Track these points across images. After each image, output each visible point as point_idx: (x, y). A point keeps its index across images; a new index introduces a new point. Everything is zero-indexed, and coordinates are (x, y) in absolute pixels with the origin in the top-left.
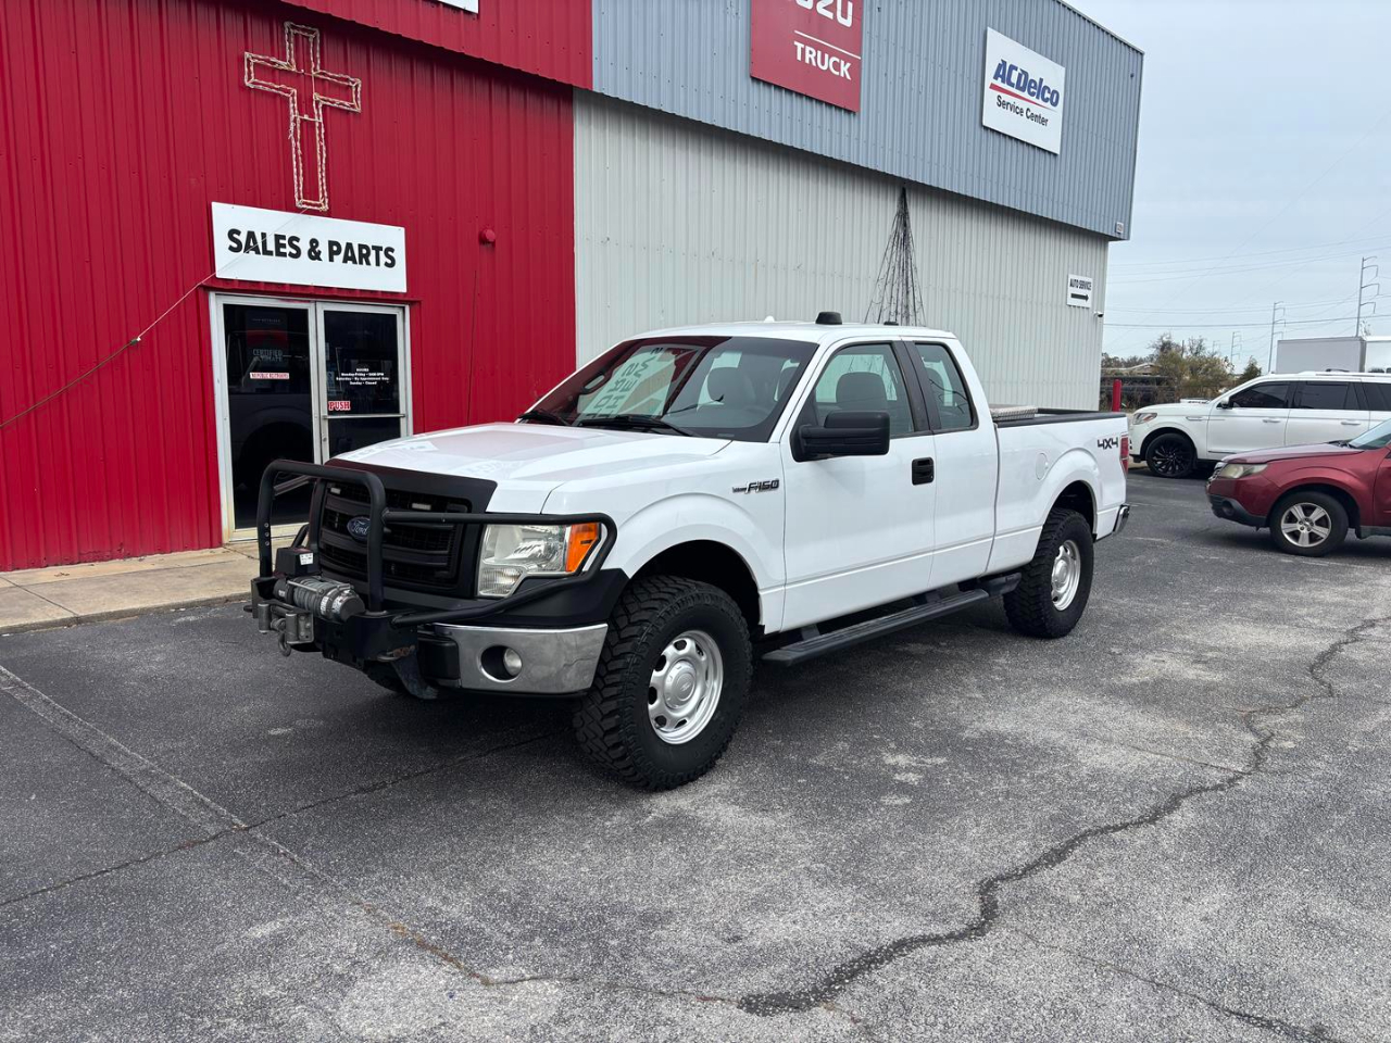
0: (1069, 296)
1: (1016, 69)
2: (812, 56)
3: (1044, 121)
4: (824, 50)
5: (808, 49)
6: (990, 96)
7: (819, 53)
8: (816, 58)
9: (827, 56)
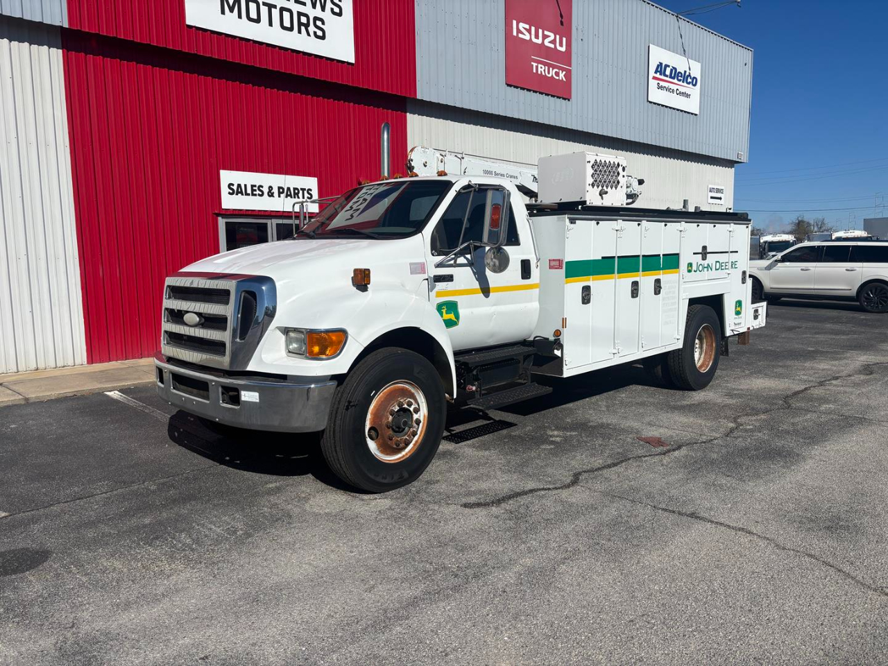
0: (709, 198)
1: (669, 66)
2: (542, 70)
3: (688, 96)
4: (549, 66)
5: (540, 66)
6: (653, 83)
7: (547, 67)
8: (544, 70)
9: (551, 69)
